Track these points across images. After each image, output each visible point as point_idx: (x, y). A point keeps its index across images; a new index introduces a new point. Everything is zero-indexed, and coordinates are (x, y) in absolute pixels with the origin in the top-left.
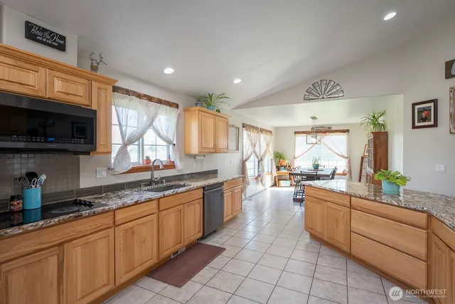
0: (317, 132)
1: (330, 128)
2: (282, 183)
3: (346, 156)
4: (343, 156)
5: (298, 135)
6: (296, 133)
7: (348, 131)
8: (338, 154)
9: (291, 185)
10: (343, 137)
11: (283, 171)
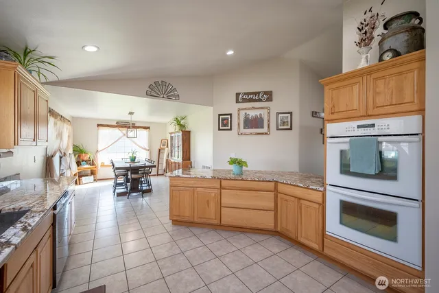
0: (122, 127)
1: (135, 124)
2: (83, 179)
3: (148, 148)
4: (145, 149)
5: (101, 128)
6: (98, 125)
7: (149, 128)
8: (141, 147)
9: (95, 180)
10: (145, 132)
11: (85, 166)
